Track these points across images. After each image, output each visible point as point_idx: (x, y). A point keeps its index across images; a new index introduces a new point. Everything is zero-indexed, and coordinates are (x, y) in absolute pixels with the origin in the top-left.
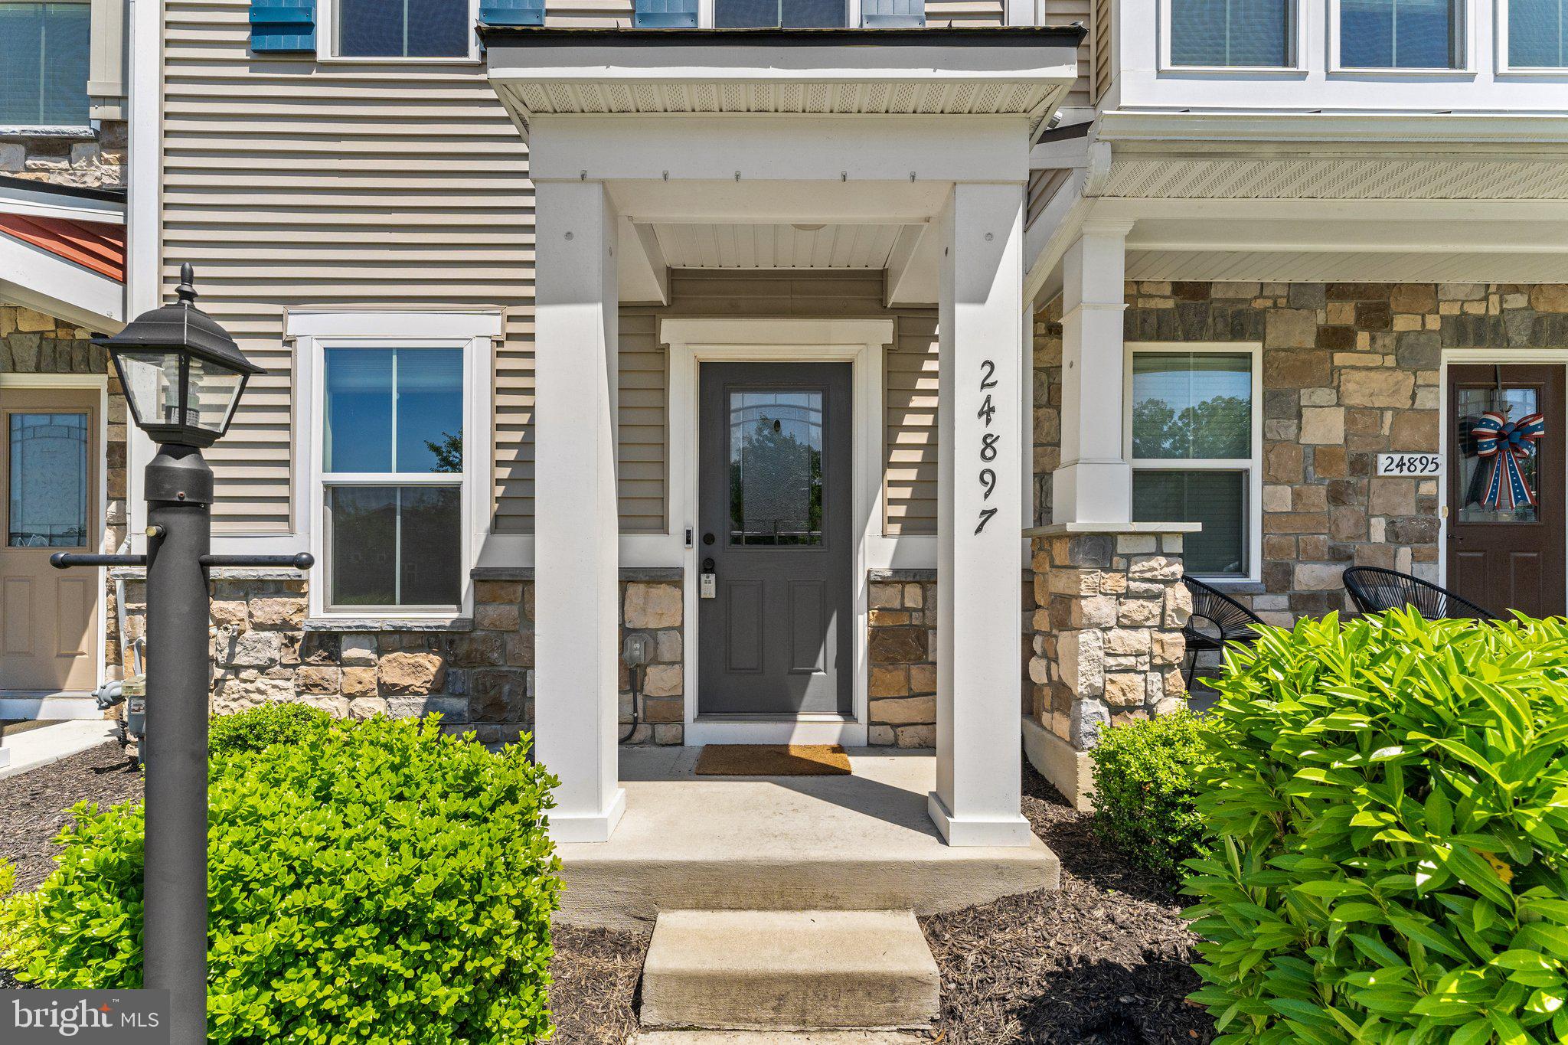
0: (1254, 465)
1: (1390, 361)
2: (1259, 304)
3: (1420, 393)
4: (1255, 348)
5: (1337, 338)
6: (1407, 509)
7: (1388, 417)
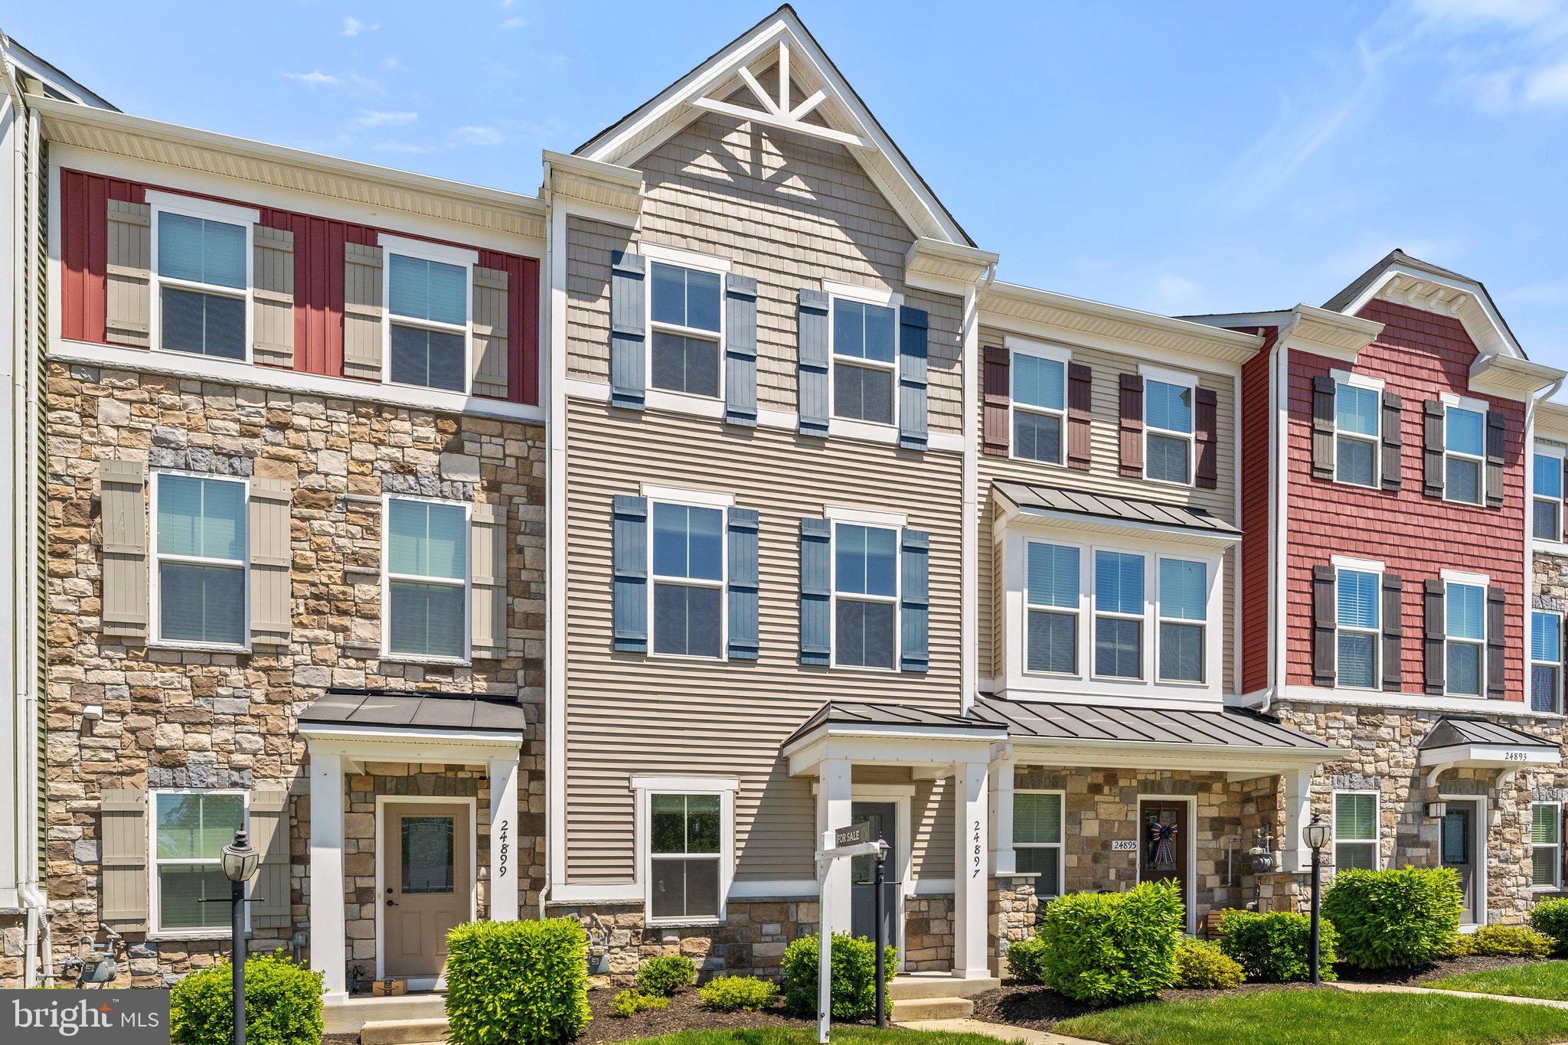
0: (1062, 845)
1: (1117, 799)
2: (1064, 773)
3: (1129, 814)
4: (1062, 793)
5: (1096, 789)
6: (1124, 865)
7: (1116, 824)
